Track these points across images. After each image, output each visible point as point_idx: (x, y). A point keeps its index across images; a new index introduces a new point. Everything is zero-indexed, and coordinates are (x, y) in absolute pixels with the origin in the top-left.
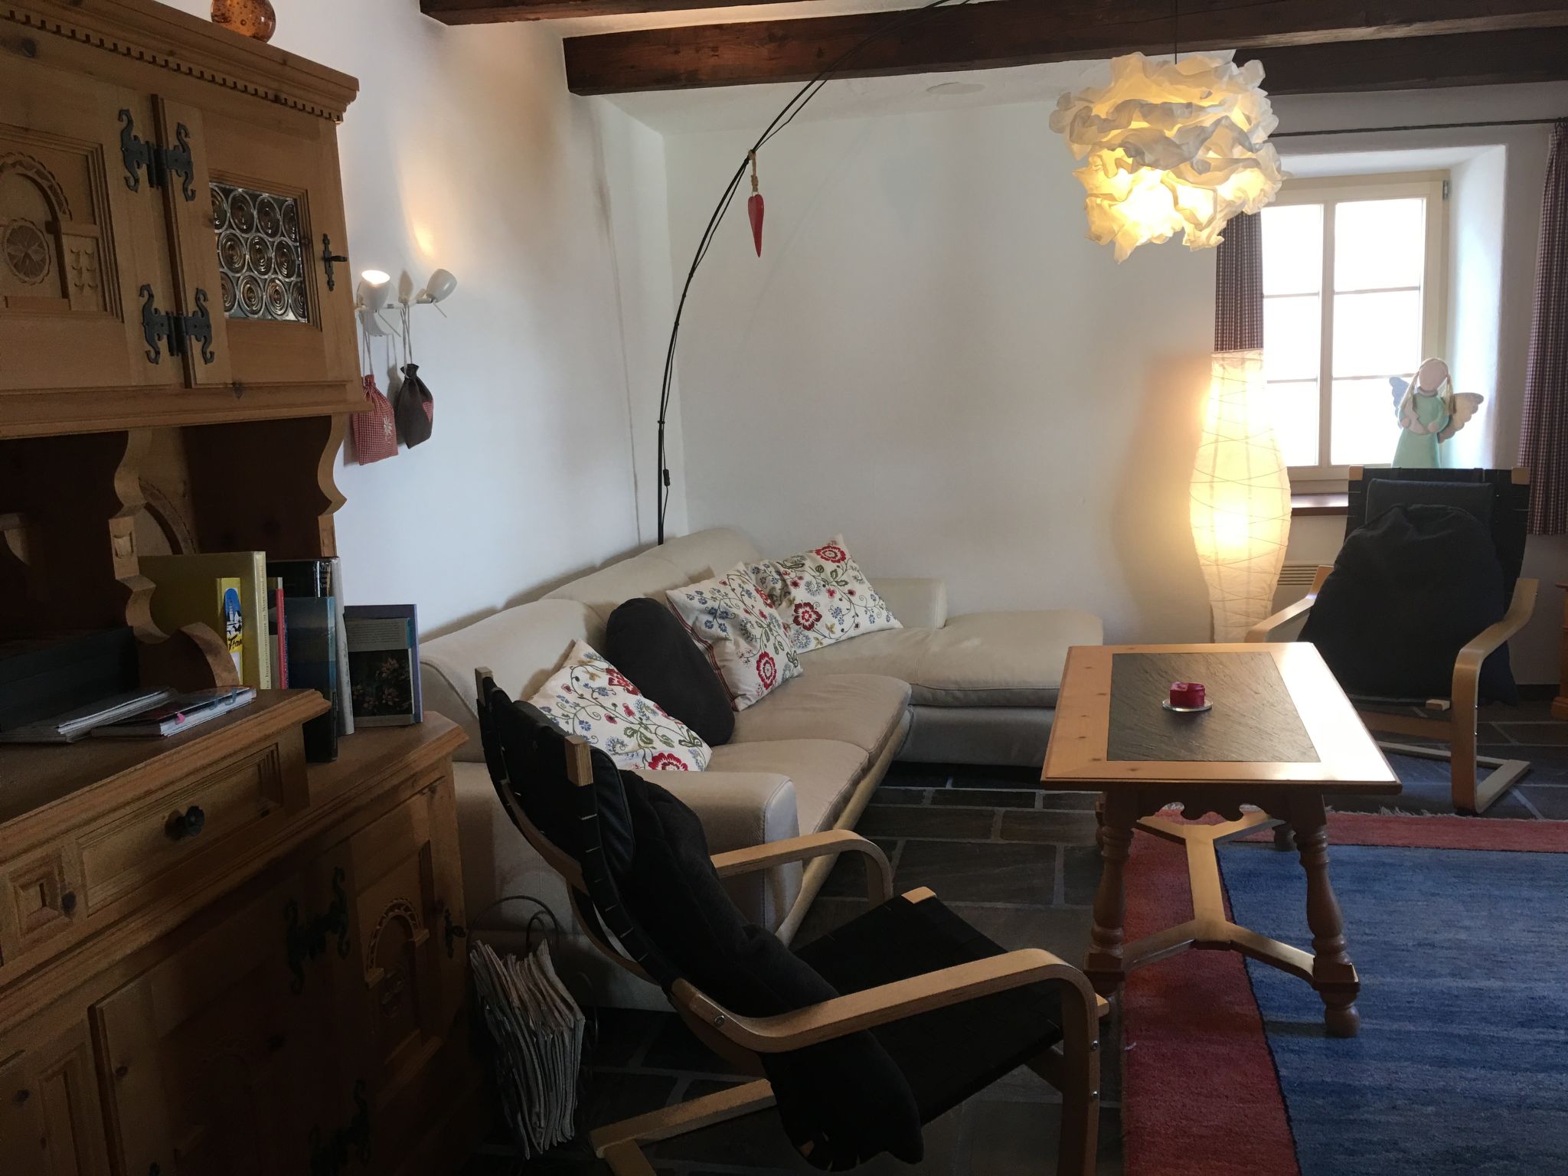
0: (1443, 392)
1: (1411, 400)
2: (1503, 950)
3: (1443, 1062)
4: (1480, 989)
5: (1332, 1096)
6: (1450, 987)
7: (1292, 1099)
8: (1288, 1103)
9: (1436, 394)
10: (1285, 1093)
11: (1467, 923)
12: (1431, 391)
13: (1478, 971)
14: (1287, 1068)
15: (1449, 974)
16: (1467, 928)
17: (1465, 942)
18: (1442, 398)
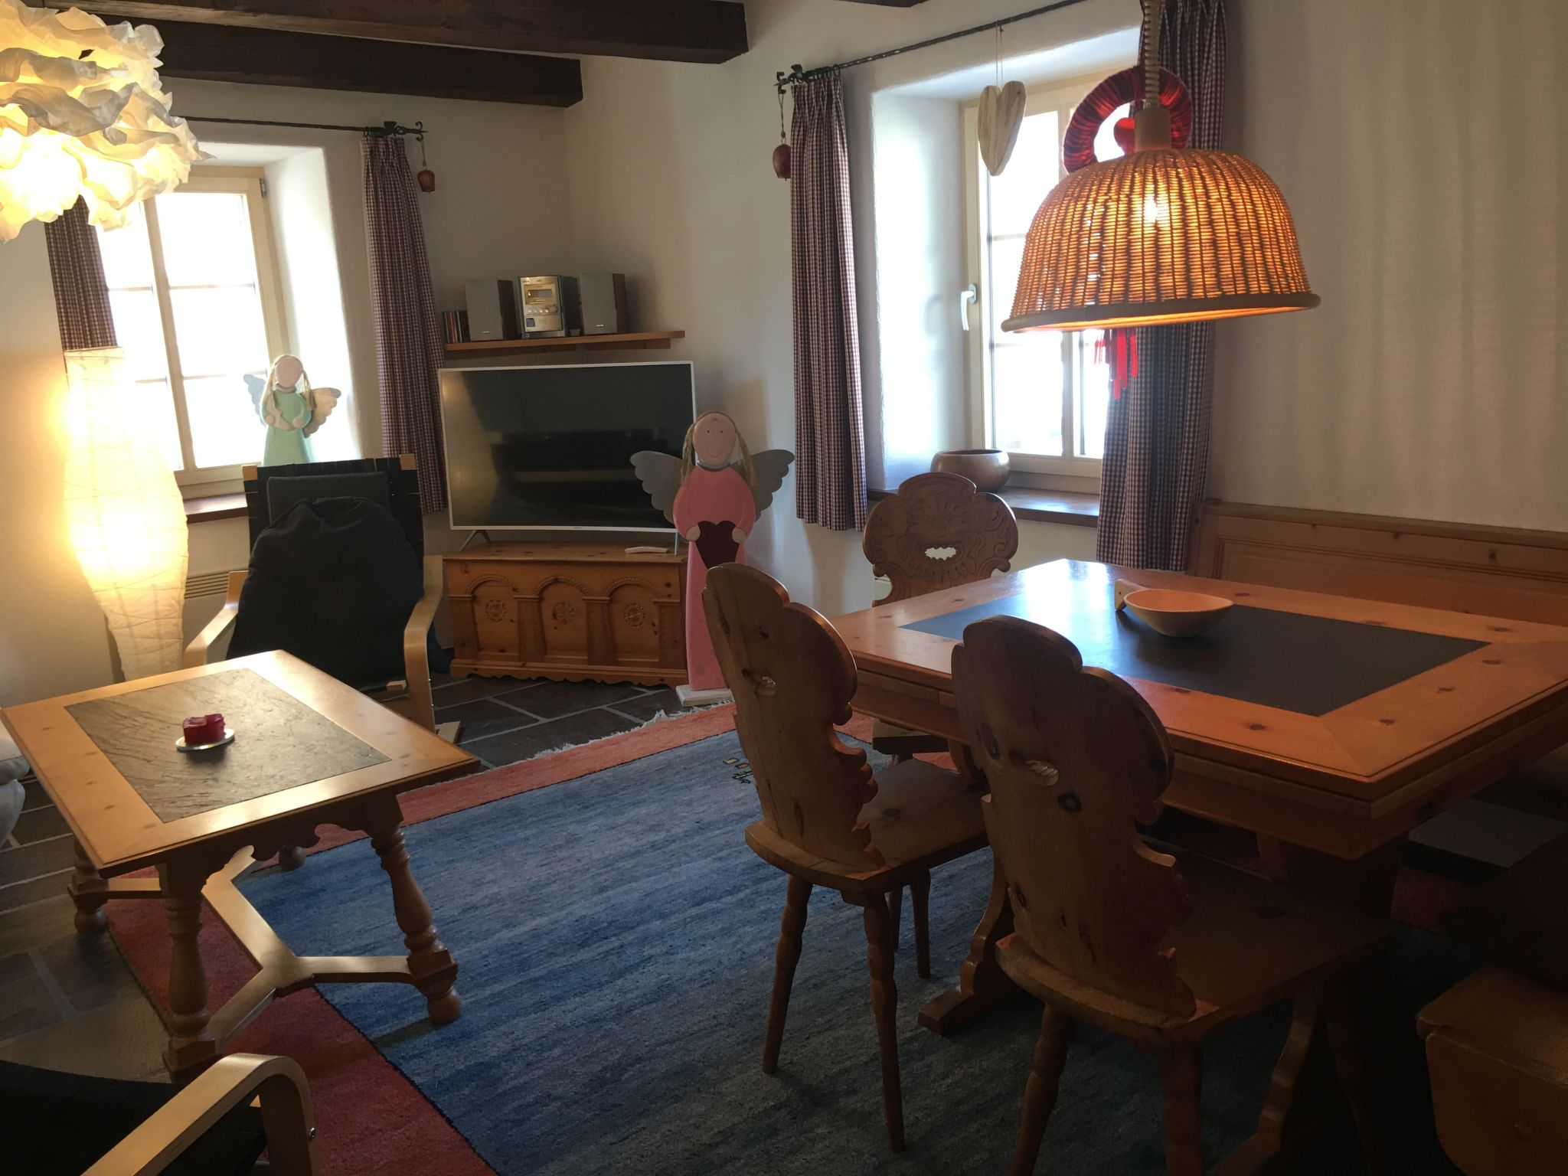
0: (301, 388)
1: (272, 397)
2: (532, 889)
3: (542, 1006)
4: (534, 930)
5: (473, 1081)
6: (511, 938)
7: (442, 1101)
8: (440, 1106)
9: (294, 390)
10: (432, 1099)
11: (491, 877)
12: (290, 388)
13: (523, 914)
14: (418, 1074)
15: (503, 927)
16: (494, 881)
17: (498, 893)
18: (301, 394)
